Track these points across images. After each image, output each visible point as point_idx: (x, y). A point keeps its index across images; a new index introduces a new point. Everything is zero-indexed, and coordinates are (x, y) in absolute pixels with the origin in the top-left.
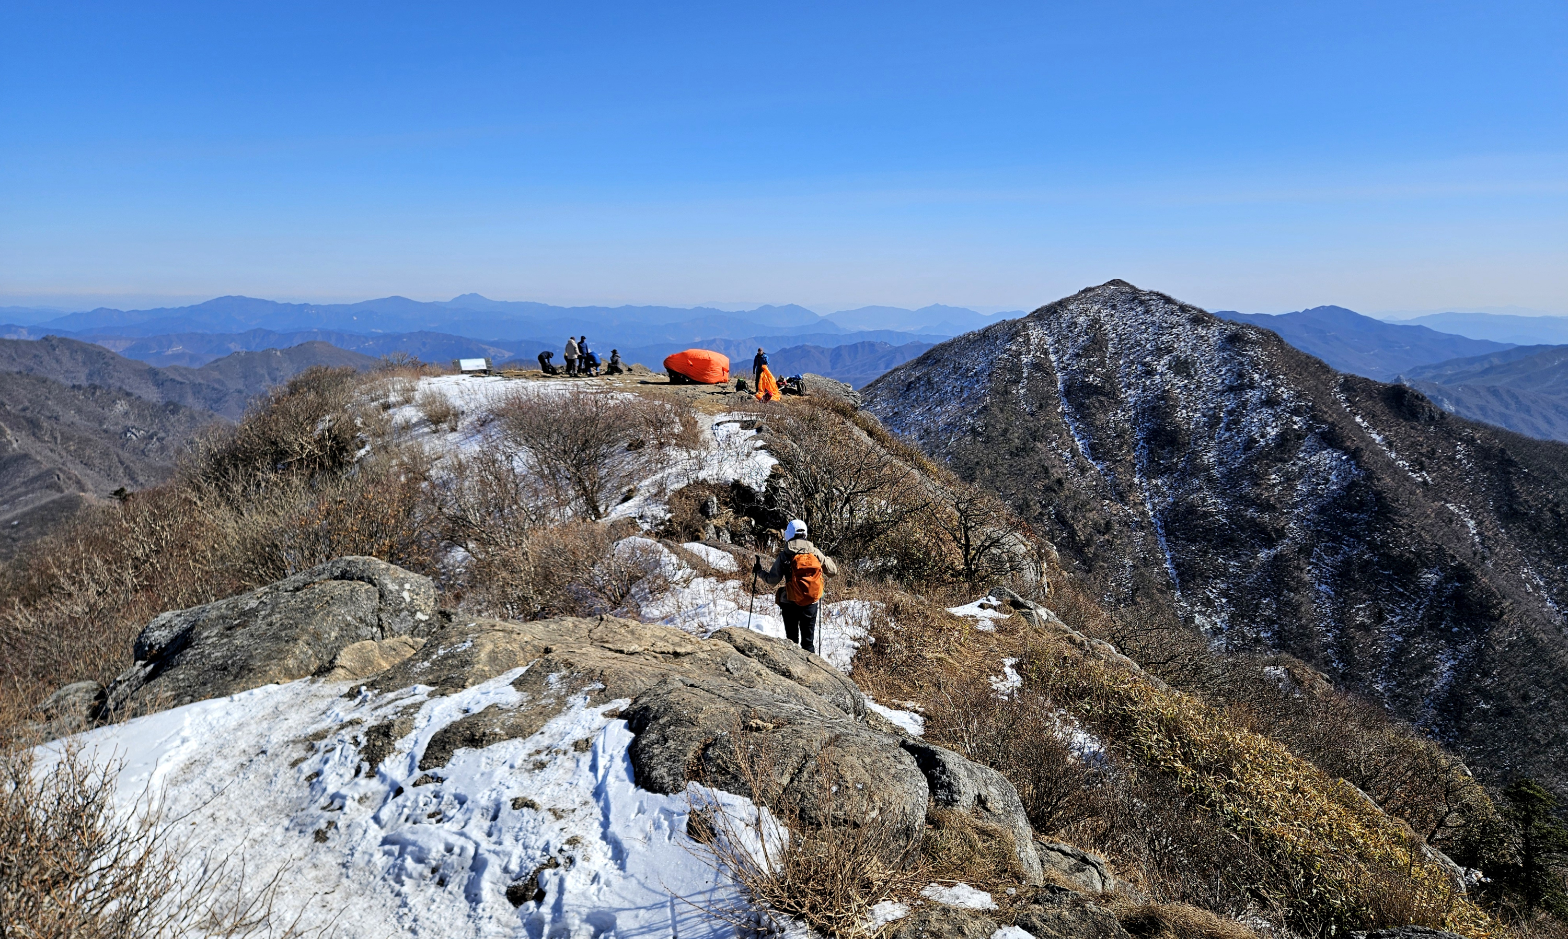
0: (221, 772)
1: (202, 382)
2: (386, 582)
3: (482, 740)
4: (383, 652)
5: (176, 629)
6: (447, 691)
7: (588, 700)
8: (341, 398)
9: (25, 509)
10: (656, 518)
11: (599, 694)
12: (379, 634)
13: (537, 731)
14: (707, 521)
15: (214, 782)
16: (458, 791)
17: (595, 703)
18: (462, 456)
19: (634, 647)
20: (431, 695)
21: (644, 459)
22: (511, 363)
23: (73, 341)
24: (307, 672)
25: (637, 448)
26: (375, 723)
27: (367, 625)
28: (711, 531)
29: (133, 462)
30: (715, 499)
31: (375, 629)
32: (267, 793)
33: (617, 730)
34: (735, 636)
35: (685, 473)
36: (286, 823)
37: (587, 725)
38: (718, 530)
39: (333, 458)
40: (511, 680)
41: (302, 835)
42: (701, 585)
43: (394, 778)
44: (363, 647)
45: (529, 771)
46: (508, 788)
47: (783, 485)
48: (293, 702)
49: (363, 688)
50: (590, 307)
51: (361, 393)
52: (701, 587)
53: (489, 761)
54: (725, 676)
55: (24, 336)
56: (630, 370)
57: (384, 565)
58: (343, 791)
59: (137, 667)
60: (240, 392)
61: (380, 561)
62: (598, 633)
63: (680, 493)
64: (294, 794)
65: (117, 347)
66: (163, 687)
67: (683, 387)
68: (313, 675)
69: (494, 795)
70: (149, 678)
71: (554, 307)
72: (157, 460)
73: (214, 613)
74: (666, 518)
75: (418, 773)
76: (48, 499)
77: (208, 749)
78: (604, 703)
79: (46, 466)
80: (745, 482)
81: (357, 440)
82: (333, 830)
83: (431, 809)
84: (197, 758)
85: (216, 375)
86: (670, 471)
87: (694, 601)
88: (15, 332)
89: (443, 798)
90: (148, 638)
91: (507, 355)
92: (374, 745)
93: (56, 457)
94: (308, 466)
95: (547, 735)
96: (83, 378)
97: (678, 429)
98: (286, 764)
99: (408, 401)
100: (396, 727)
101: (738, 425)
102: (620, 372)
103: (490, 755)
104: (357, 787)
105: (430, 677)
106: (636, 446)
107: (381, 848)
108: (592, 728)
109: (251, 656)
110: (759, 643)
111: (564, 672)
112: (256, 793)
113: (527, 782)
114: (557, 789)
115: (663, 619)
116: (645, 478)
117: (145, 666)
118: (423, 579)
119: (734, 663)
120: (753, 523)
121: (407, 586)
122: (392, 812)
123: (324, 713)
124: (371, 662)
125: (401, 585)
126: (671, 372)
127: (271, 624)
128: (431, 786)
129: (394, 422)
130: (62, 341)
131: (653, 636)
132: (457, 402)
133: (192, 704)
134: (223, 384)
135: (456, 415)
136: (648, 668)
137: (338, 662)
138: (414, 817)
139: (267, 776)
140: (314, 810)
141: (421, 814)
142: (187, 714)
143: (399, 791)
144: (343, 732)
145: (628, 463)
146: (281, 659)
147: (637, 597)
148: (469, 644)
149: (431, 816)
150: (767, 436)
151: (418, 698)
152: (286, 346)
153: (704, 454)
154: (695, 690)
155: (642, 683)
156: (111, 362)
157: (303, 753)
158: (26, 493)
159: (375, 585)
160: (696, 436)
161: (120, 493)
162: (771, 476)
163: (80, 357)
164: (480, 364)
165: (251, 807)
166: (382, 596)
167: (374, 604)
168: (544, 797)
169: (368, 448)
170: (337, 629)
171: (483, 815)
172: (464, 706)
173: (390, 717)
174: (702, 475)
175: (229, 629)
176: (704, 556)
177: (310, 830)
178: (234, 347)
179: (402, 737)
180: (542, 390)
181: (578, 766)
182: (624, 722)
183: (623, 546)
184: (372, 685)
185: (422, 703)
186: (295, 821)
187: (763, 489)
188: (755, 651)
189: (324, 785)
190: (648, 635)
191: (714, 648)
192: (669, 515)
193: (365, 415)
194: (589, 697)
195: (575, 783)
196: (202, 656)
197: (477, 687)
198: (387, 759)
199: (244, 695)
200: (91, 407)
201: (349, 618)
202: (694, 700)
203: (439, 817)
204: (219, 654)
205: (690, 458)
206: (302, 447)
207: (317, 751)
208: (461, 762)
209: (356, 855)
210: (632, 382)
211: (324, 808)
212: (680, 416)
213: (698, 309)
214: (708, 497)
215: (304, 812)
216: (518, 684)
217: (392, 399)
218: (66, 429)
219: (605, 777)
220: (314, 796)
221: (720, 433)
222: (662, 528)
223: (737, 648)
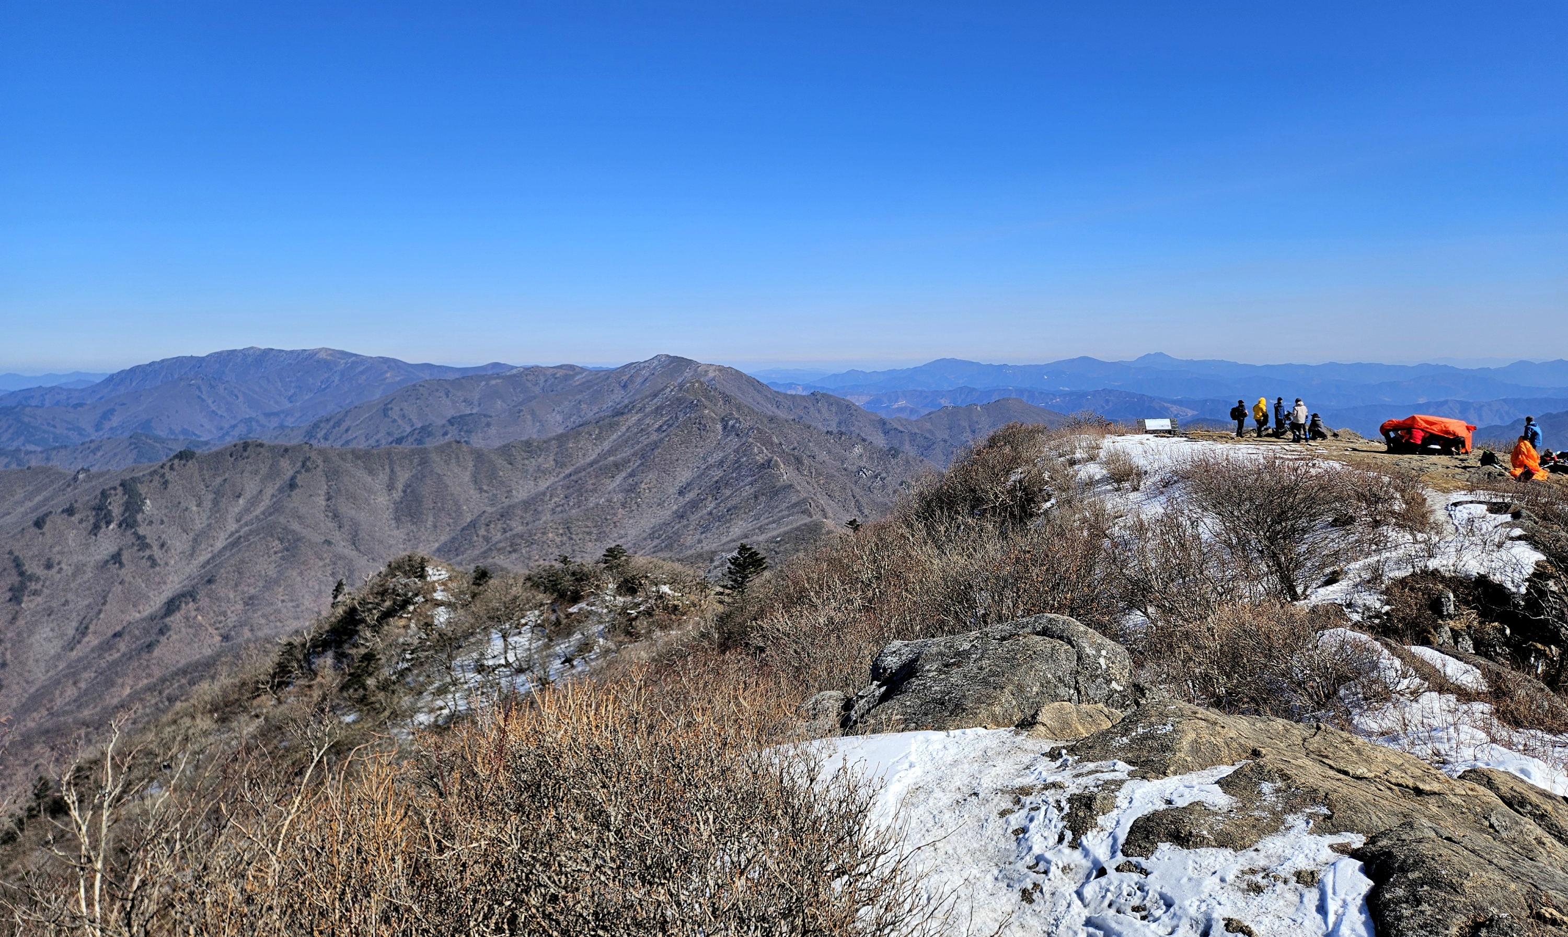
0: (941, 804)
1: (917, 431)
2: (1084, 645)
3: (1188, 841)
4: (1082, 717)
5: (904, 658)
6: (1148, 775)
7: (1311, 825)
8: (1032, 453)
9: (786, 529)
10: (1369, 609)
11: (1324, 820)
12: (1075, 697)
13: (1250, 846)
14: (1440, 622)
15: (936, 812)
16: (1164, 890)
17: (1320, 830)
18: (1143, 517)
19: (1362, 770)
20: (1132, 775)
21: (1352, 538)
22: (1196, 422)
23: (831, 396)
24: (1011, 722)
25: (1345, 523)
26: (1077, 792)
27: (1065, 685)
28: (1445, 635)
29: (861, 496)
30: (1451, 596)
31: (1072, 691)
32: (979, 835)
33: (1350, 872)
34: (1498, 781)
35: (1410, 559)
36: (996, 872)
37: (1311, 855)
38: (1456, 634)
39: (1023, 508)
40: (1217, 778)
41: (1010, 889)
42: (1433, 701)
43: (1097, 855)
44: (1060, 710)
45: (1243, 891)
46: (1220, 904)
47: (1555, 588)
48: (999, 749)
49: (1064, 751)
50: (1286, 365)
51: (1050, 449)
52: (1436, 706)
53: (1197, 866)
54: (1489, 834)
55: (800, 392)
56: (1335, 435)
57: (1082, 628)
58: (1048, 855)
59: (873, 687)
60: (945, 441)
61: (1079, 623)
62: (1316, 742)
63: (1403, 582)
64: (1003, 844)
65: (859, 401)
66: (894, 709)
67: (1407, 457)
68: (1017, 726)
69: (1204, 907)
70: (884, 698)
71: (1245, 365)
72: (879, 497)
73: (934, 650)
74: (1383, 611)
75: (1120, 858)
76: (802, 522)
77: (930, 778)
78: (1331, 833)
79: (803, 495)
80: (1497, 578)
81: (1044, 493)
82: (1038, 893)
83: (1136, 901)
84: (921, 784)
85: (928, 426)
86: (1388, 554)
87: (1425, 721)
88: (794, 389)
89: (1147, 893)
90: (882, 661)
91: (1190, 413)
92: (1077, 815)
93: (811, 489)
94: (1000, 514)
95: (1262, 854)
96: (834, 426)
97: (1398, 506)
98: (996, 812)
99: (1092, 459)
100: (1098, 802)
101: (1485, 507)
102: (1324, 436)
103: (1198, 859)
104: (1061, 855)
105: (1130, 755)
106: (1343, 522)
107: (1085, 928)
108: (1318, 861)
109: (964, 696)
110: (1534, 798)
111: (1280, 784)
112: (970, 834)
113: (1241, 904)
114: (1277, 922)
115: (1382, 734)
116: (1356, 560)
117: (880, 686)
118: (1120, 649)
119: (1501, 818)
120: (1508, 631)
121: (1104, 653)
122: (1095, 892)
123: (1027, 768)
124: (1069, 725)
125: (1099, 651)
126: (1389, 441)
127: (981, 668)
128: (1135, 877)
129: (1079, 476)
130: (823, 395)
131: (1385, 761)
132: (1140, 462)
133: (917, 732)
134: (932, 433)
135: (1139, 475)
136: (1384, 802)
137: (1039, 718)
138: (1118, 905)
139: (979, 820)
140: (1021, 866)
141: (1125, 904)
142: (913, 740)
143: (1102, 872)
144: (1047, 793)
145: (1333, 540)
146: (989, 705)
147: (1347, 701)
148: (1169, 728)
149: (1135, 909)
150: (1529, 523)
151: (1119, 776)
152: (985, 402)
153: (1435, 539)
154: (1455, 847)
155: (1381, 821)
156: (854, 413)
157: (1010, 805)
158: (788, 516)
159: (1073, 647)
160: (1424, 516)
161: (852, 523)
162: (1534, 574)
163: (834, 409)
164: (1165, 424)
165: (965, 847)
166: (1079, 659)
167: (1072, 665)
168: (1263, 927)
169: (1053, 501)
170: (1038, 684)
171: (1191, 926)
172: (1168, 796)
173: (1092, 789)
174: (1432, 564)
175: (946, 666)
176: (1439, 666)
177: (1017, 887)
178: (944, 402)
179: (1104, 814)
180: (1231, 453)
181: (1301, 902)
182: (1359, 863)
183: (1331, 638)
184: (1072, 750)
185: (1123, 782)
186: (1004, 872)
187: (1523, 590)
188: (1529, 807)
189: (1030, 843)
190: (1380, 759)
191: (1470, 793)
192: (1387, 608)
193: (1053, 470)
194: (1312, 822)
195: (1299, 921)
196: (925, 688)
197: (1178, 777)
198: (1089, 833)
199: (958, 732)
200: (838, 449)
201: (1049, 676)
202: (1455, 860)
203: (1144, 913)
204: (938, 688)
205: (1416, 541)
206: (996, 497)
207: (1023, 807)
208: (1166, 858)
209: (1060, 927)
210: (1338, 449)
211: (1029, 868)
212: (1403, 491)
213: (1422, 366)
214: (1441, 592)
215: (1012, 866)
216: (1225, 784)
217: (1078, 455)
218: (819, 466)
219: (1337, 924)
220: (1021, 852)
221: (1458, 515)
222: (1377, 621)
223: (1502, 798)
